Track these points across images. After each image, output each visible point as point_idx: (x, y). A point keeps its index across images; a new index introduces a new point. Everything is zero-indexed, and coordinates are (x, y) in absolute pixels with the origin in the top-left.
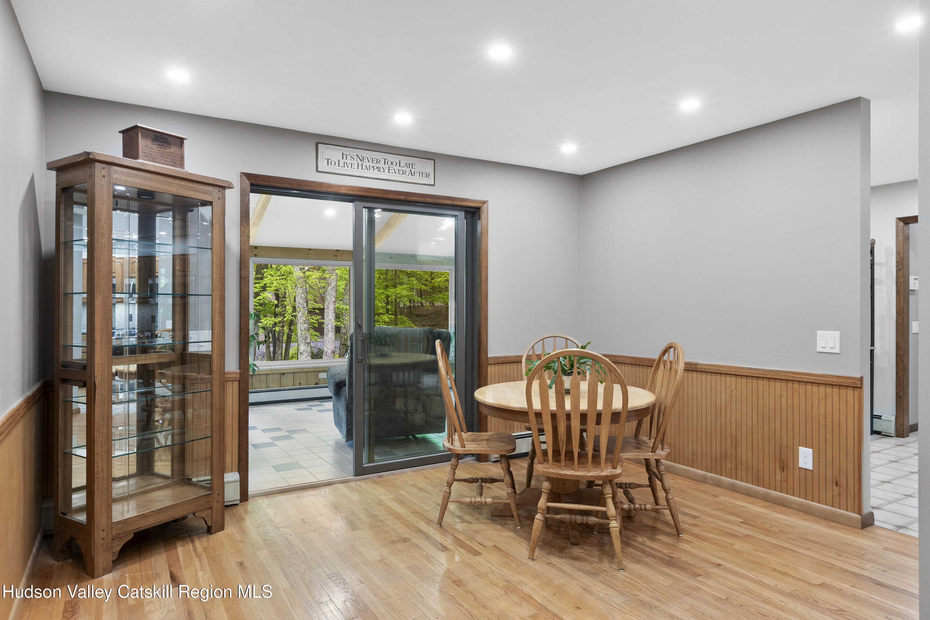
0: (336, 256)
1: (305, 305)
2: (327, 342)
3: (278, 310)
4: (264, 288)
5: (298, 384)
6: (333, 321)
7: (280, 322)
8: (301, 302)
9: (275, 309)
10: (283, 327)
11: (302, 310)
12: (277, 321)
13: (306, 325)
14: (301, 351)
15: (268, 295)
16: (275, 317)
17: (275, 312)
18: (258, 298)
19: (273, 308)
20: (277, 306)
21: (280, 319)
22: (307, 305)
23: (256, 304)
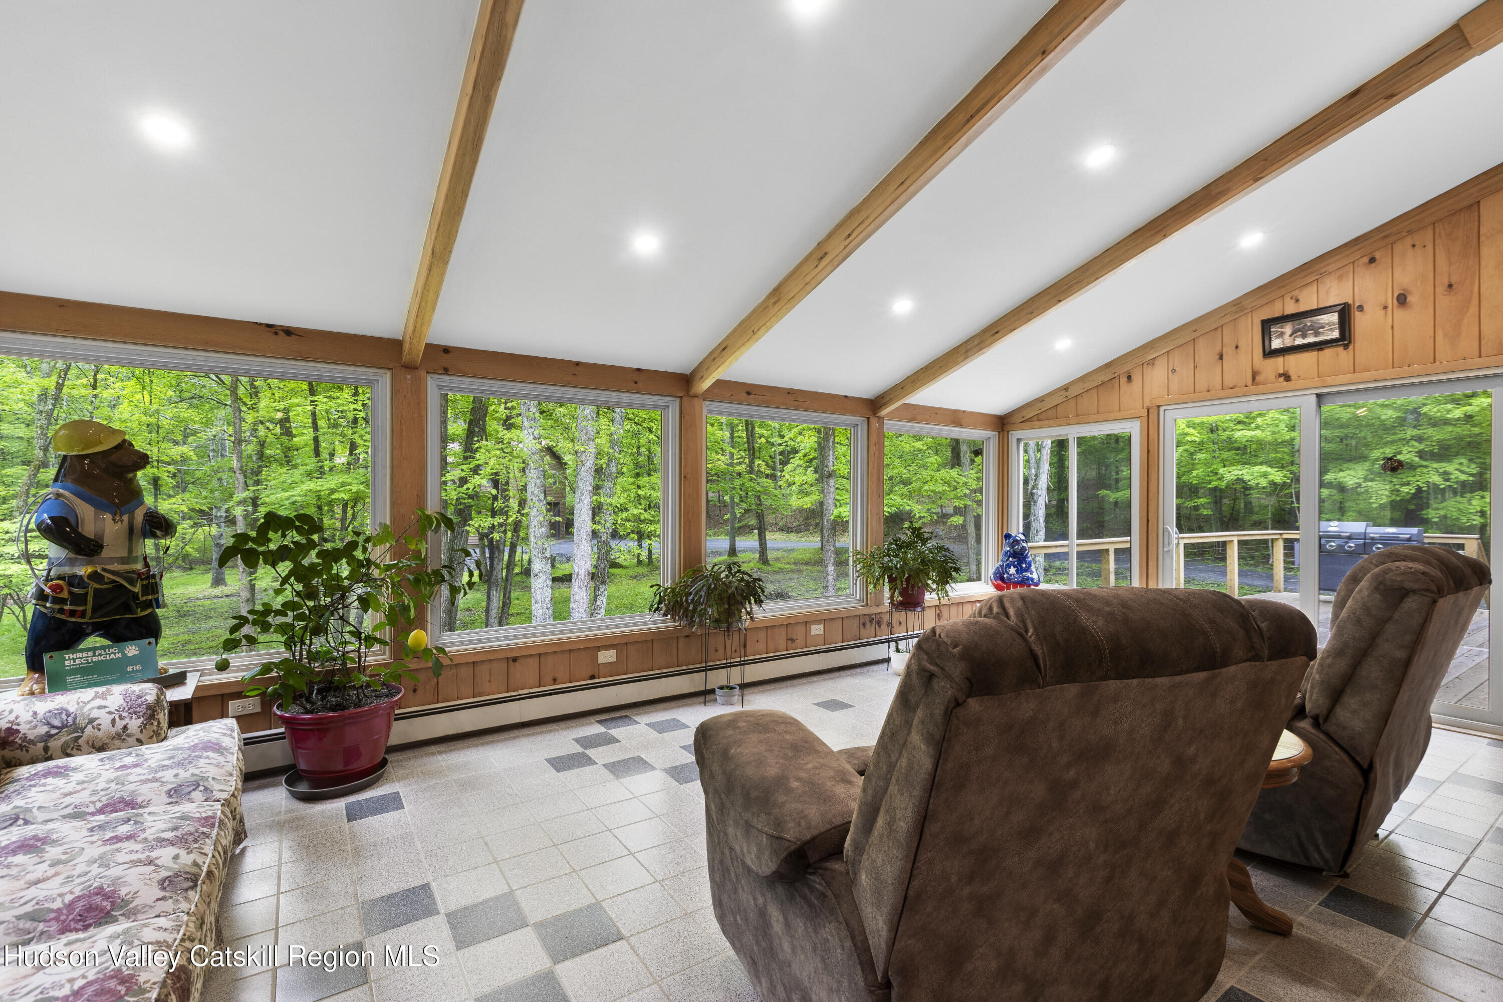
0: (636, 383)
1: (542, 496)
2: (579, 557)
3: (499, 504)
4: (476, 470)
5: (549, 679)
6: (590, 523)
7: (501, 525)
8: (536, 492)
9: (493, 504)
10: (505, 532)
11: (537, 504)
12: (496, 523)
13: (543, 529)
14: (536, 572)
15: (481, 482)
16: (493, 516)
17: (493, 509)
18: (465, 487)
19: (490, 502)
20: (495, 498)
21: (502, 521)
22: (545, 497)
23: (464, 496)
